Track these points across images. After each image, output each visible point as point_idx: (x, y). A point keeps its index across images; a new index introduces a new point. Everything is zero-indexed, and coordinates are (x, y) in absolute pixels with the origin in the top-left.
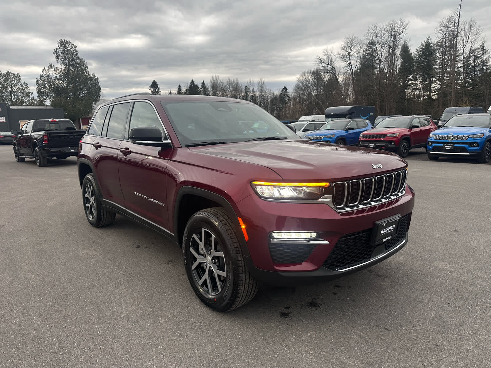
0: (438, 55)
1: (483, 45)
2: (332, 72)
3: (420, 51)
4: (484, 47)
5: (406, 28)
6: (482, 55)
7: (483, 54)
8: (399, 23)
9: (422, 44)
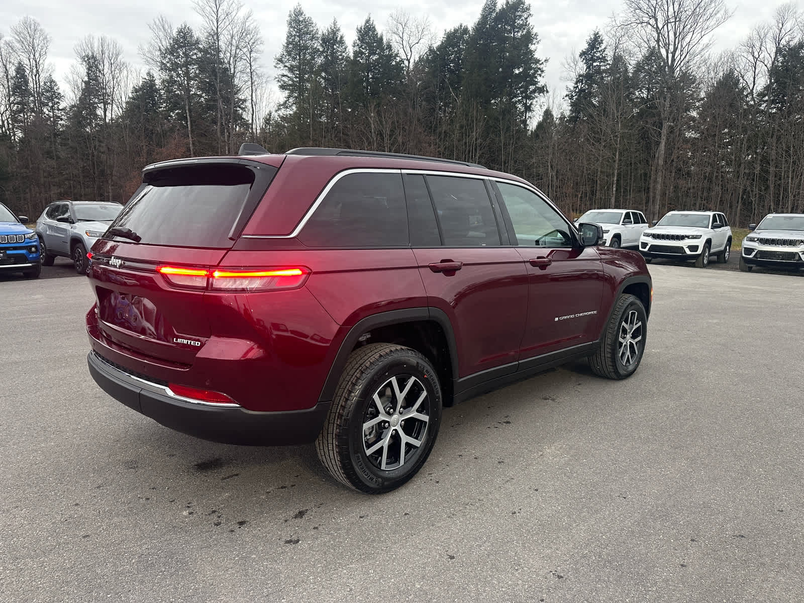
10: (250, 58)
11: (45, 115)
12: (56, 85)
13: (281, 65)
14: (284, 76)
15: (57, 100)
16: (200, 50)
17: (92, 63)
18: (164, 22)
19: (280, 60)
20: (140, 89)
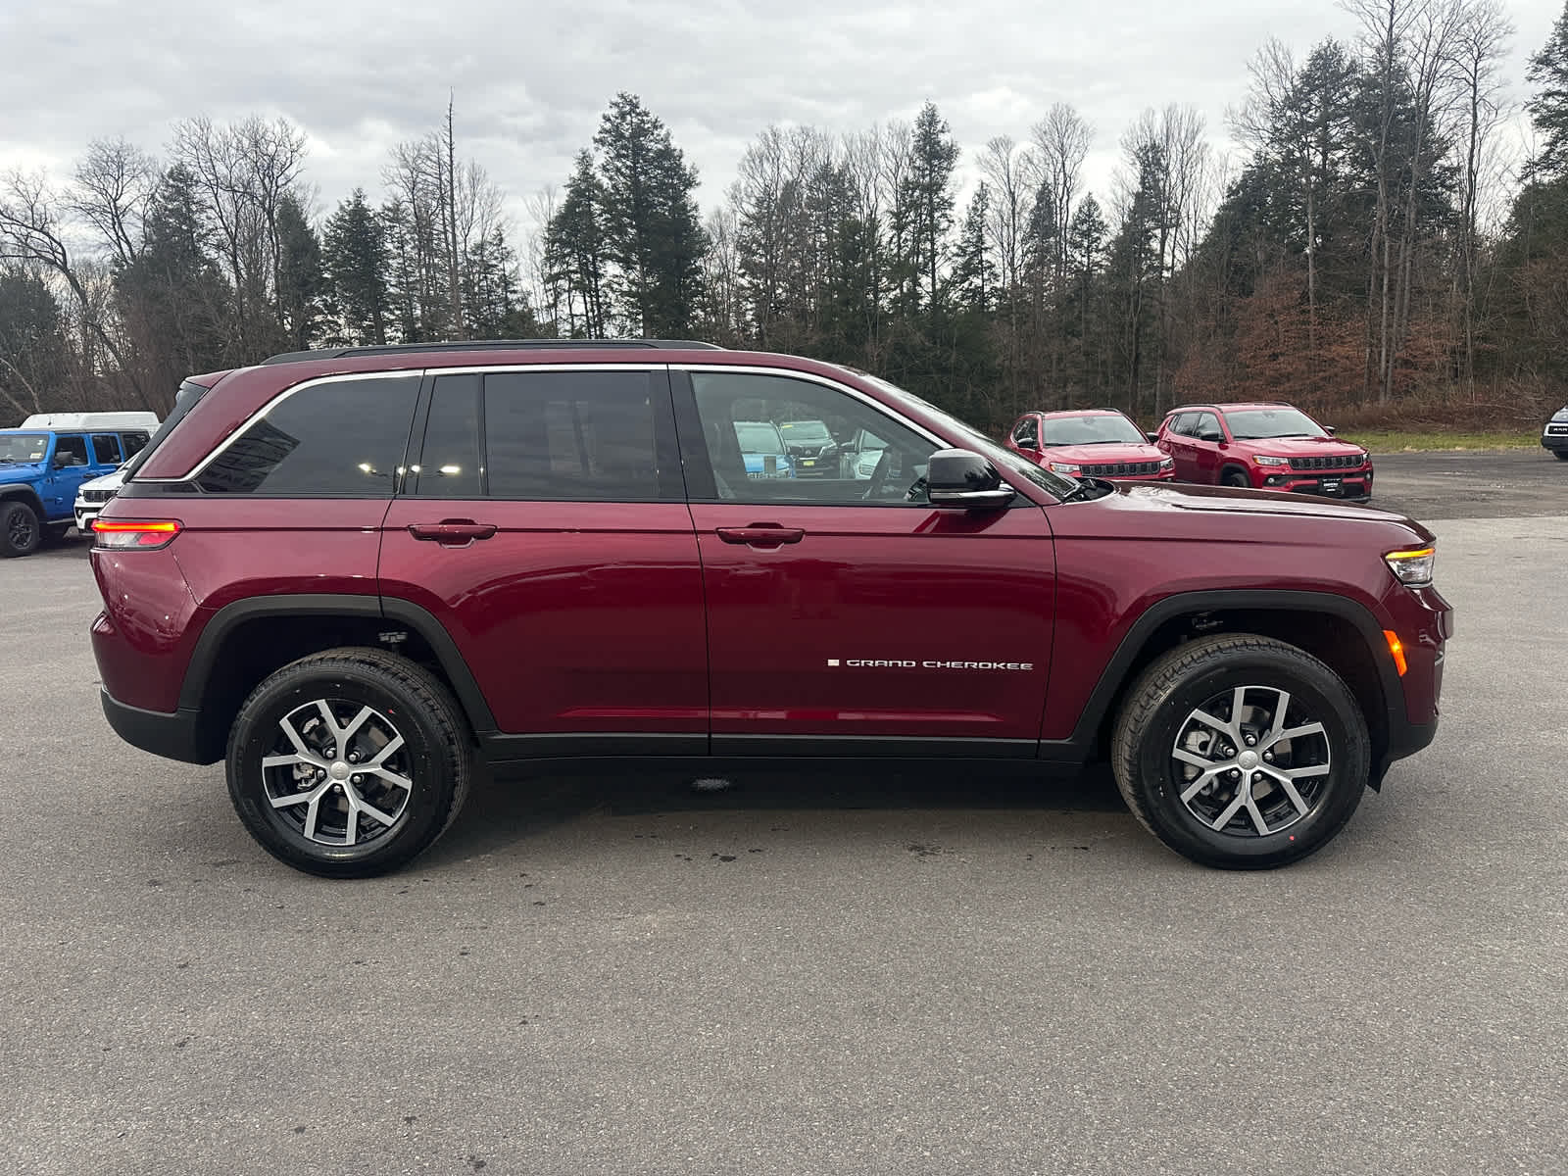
0: (389, 246)
1: (500, 235)
2: (52, 258)
3: (339, 227)
4: (501, 240)
5: (301, 150)
6: (500, 262)
7: (503, 259)
8: (278, 129)
9: (342, 208)
10: (1476, 71)
11: (1077, 263)
12: (1096, 209)
13: (1546, 71)
14: (1549, 94)
15: (1097, 235)
16: (1359, 83)
17: (1152, 159)
18: (1277, 49)
19: (1545, 61)
20: (1239, 187)
